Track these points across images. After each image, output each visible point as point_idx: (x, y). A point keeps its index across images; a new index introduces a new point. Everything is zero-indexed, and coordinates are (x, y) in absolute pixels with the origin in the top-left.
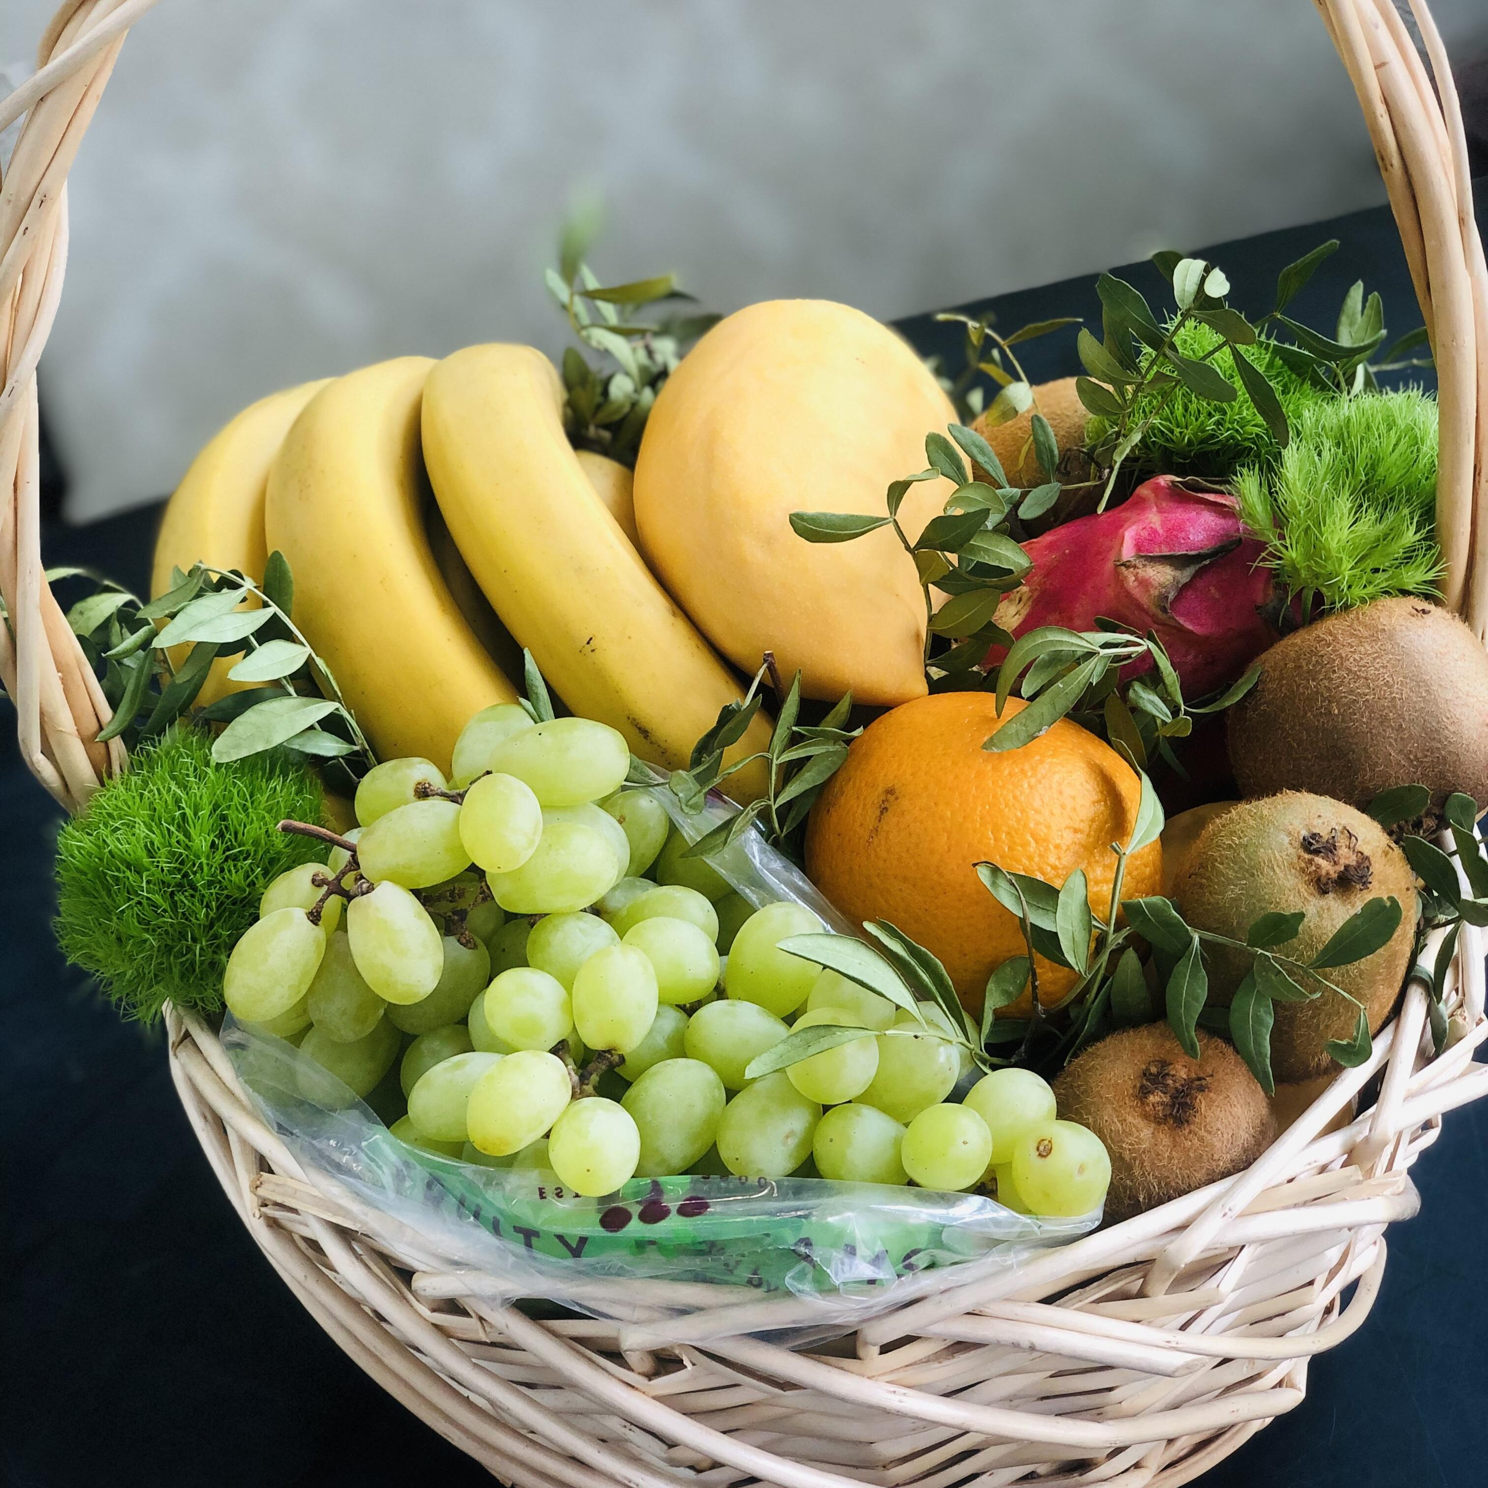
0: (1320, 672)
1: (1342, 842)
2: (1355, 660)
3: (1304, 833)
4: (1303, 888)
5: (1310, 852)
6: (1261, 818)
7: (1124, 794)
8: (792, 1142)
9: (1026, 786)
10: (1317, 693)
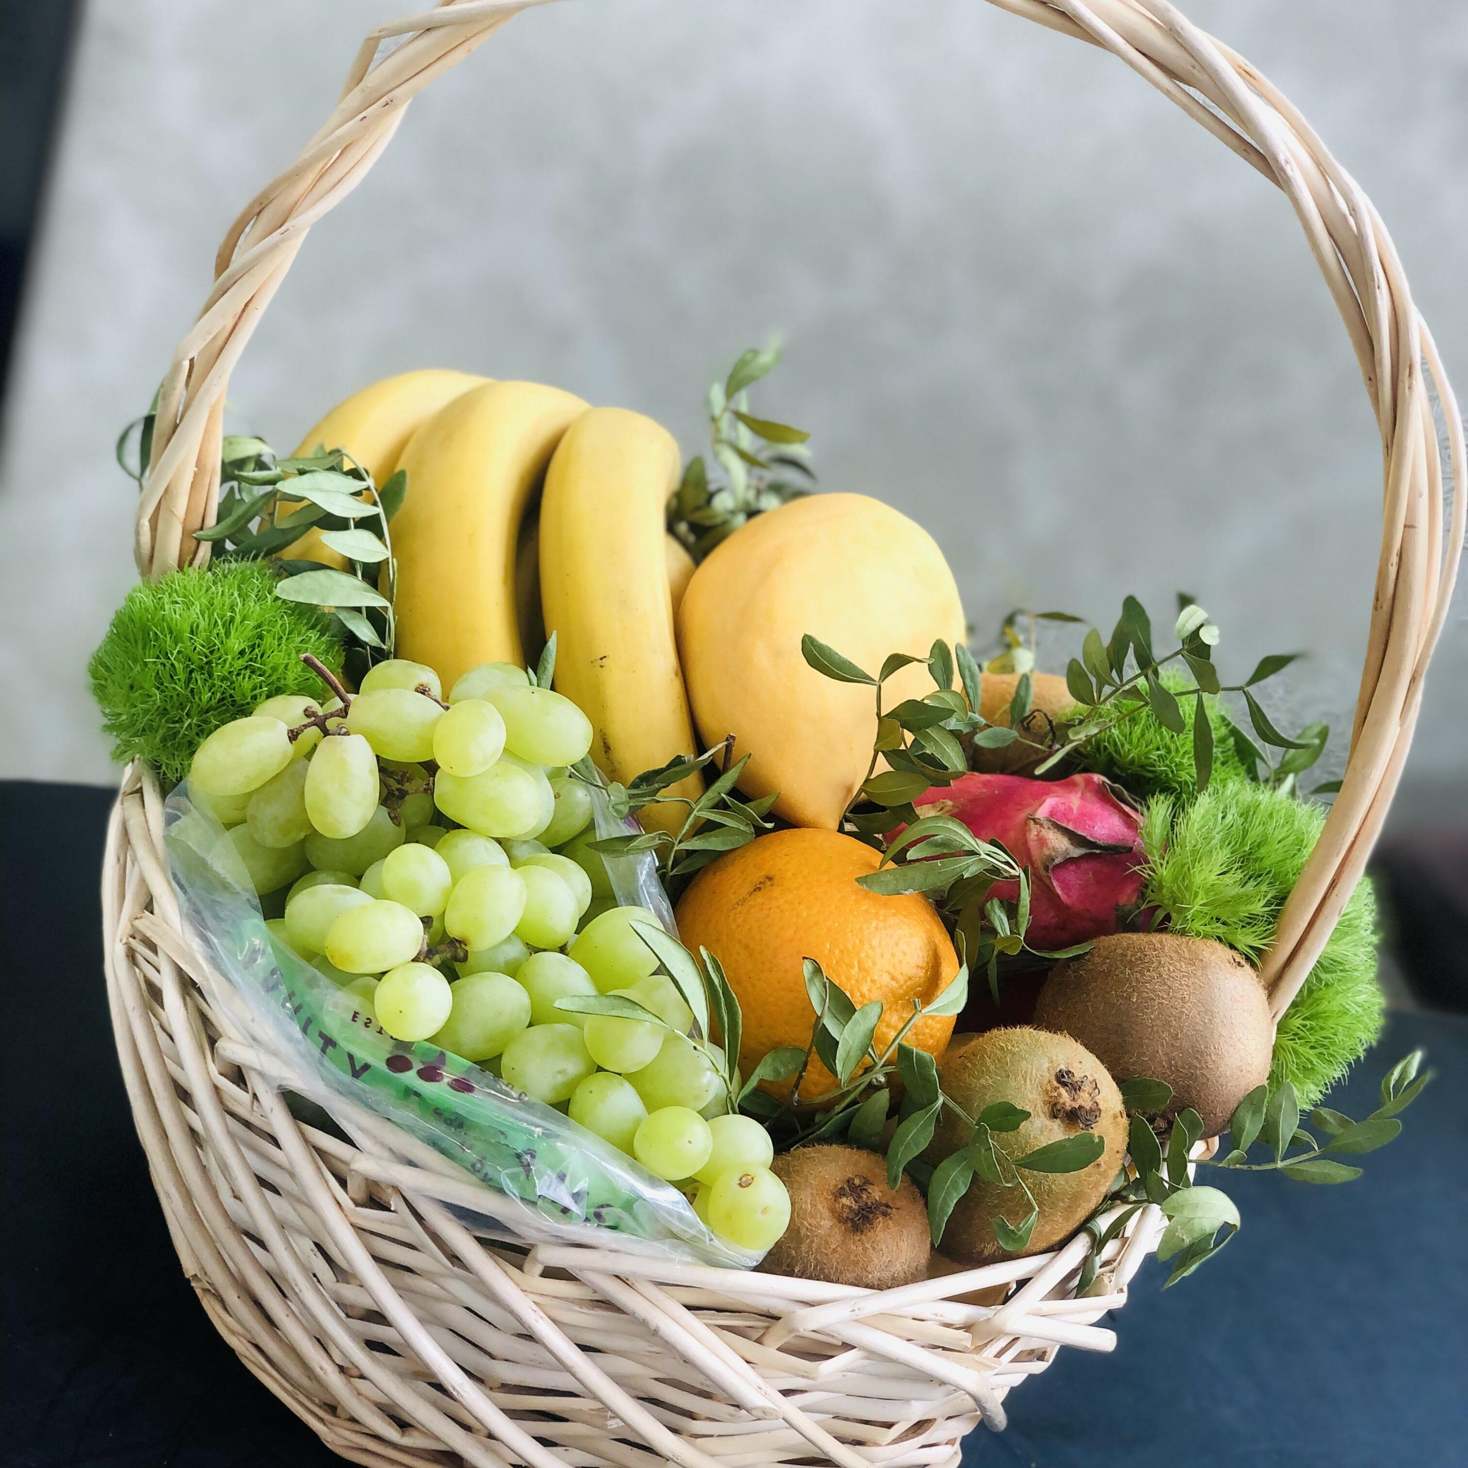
0: (1138, 966)
1: (1087, 1087)
2: (1169, 970)
3: (1063, 1067)
4: (1040, 1104)
5: (1059, 1082)
6: (1037, 1041)
7: (943, 975)
8: (560, 1078)
9: (874, 924)
10: (1128, 980)
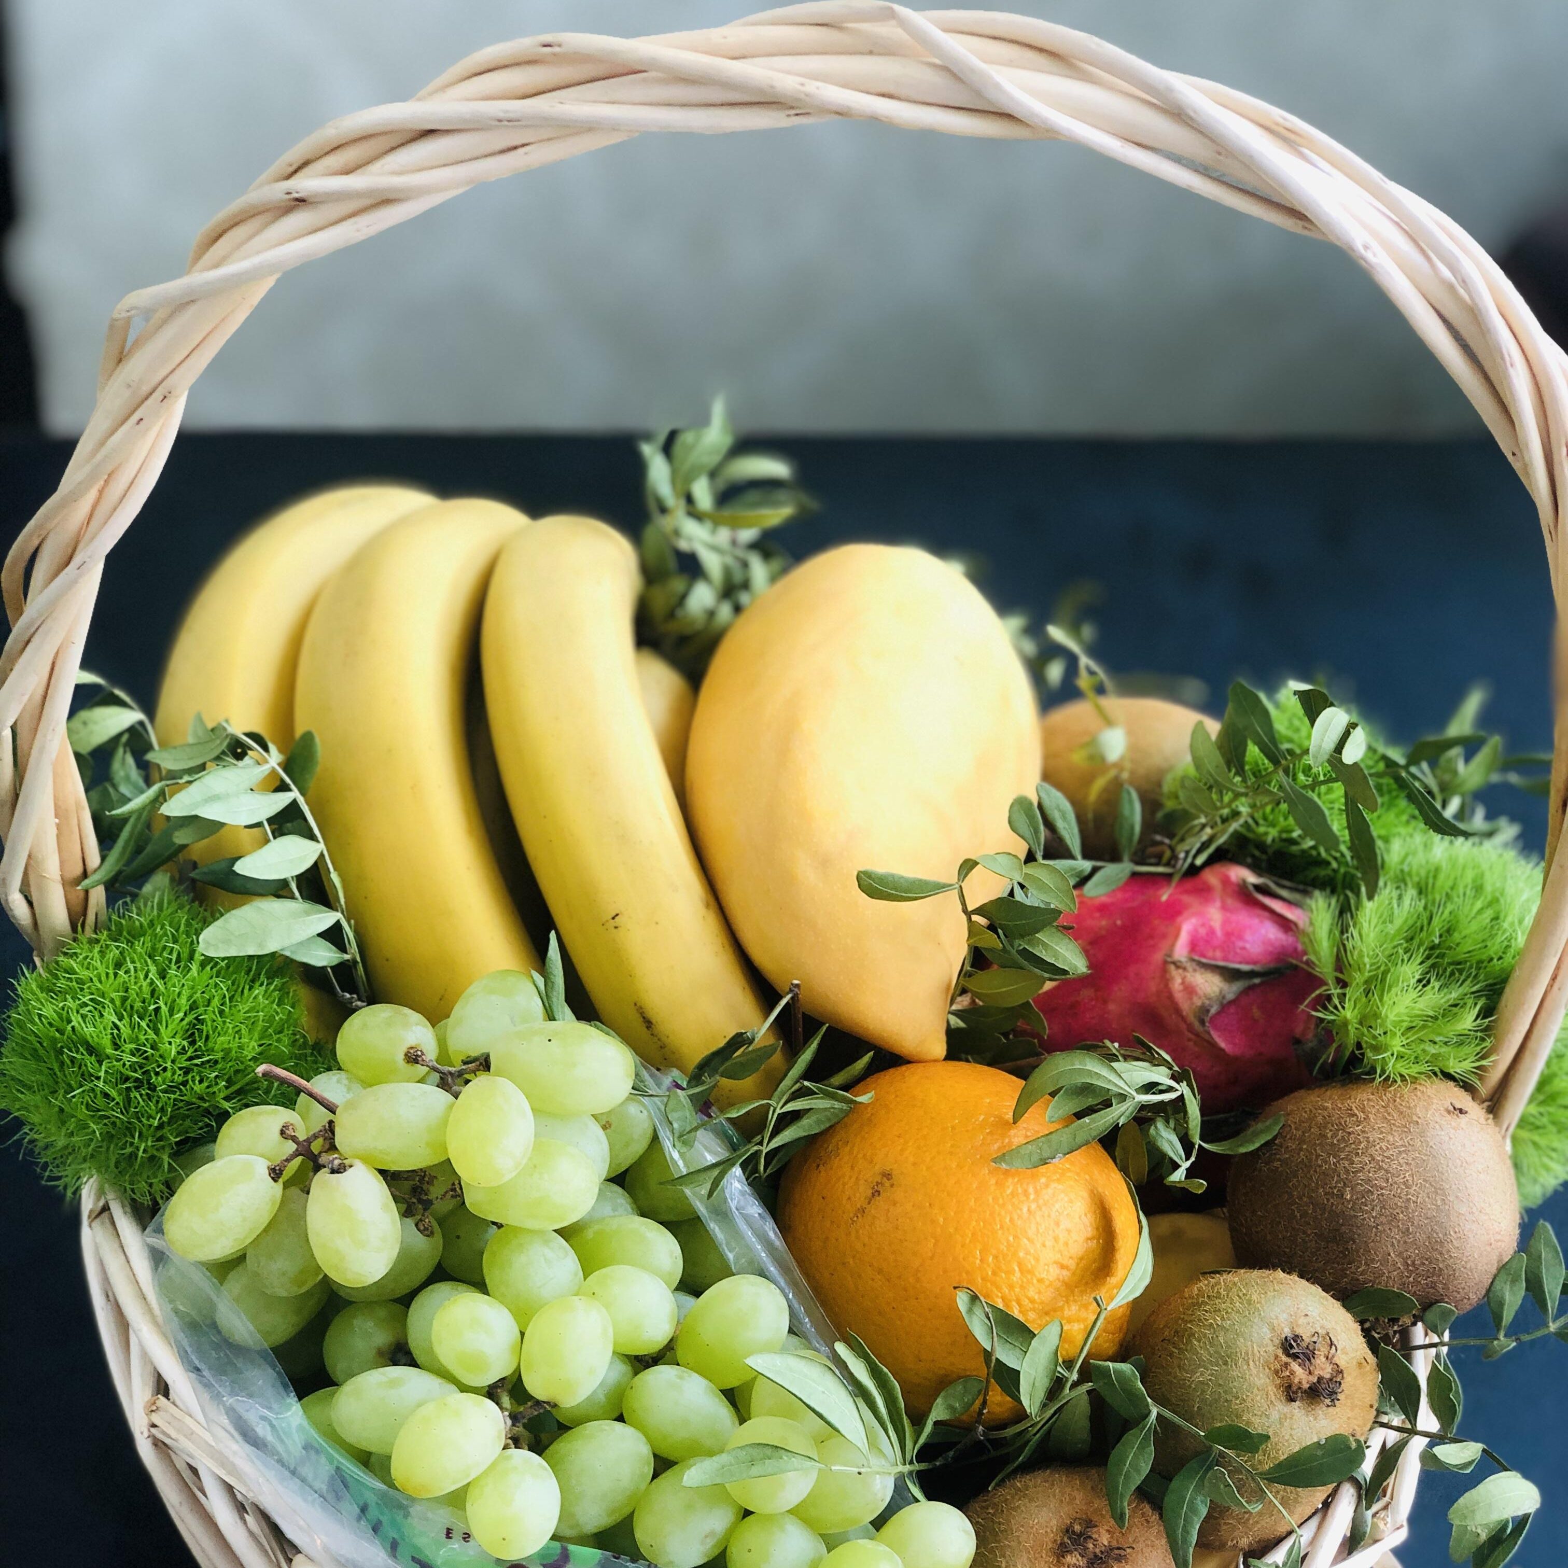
0: (1342, 1150)
1: (1322, 1351)
2: (1381, 1148)
3: (1287, 1332)
4: (1272, 1390)
5: (1288, 1355)
6: (1249, 1302)
7: (1117, 1231)
8: (710, 1543)
9: (1025, 1210)
10: (1335, 1171)
